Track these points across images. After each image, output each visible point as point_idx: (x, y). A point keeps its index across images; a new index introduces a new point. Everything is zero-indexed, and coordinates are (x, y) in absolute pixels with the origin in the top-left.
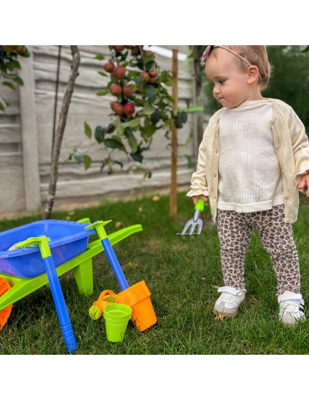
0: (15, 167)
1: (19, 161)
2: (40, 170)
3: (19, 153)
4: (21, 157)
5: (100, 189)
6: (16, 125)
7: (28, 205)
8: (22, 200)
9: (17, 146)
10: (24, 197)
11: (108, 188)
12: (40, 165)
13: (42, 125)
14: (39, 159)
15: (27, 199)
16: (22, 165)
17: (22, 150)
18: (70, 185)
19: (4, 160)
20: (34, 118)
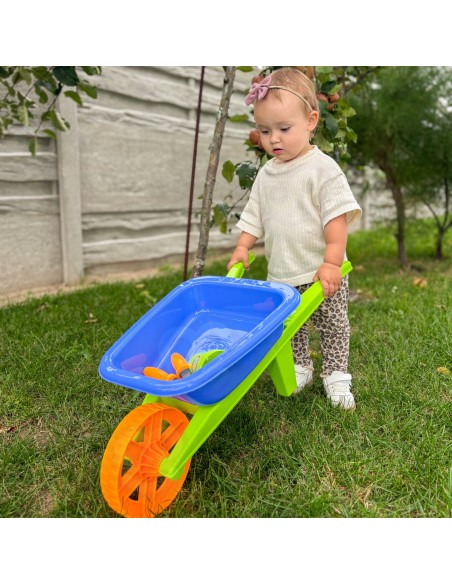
0: (48, 217)
1: (54, 208)
2: (84, 223)
3: (54, 196)
4: (57, 202)
5: (157, 251)
6: (50, 154)
7: (66, 275)
8: (57, 267)
9: (51, 185)
10: (61, 261)
11: (167, 250)
12: (84, 215)
13: (84, 155)
14: (82, 207)
15: (65, 265)
16: (58, 215)
17: (58, 193)
18: (120, 244)
19: (34, 205)
20: (76, 144)
